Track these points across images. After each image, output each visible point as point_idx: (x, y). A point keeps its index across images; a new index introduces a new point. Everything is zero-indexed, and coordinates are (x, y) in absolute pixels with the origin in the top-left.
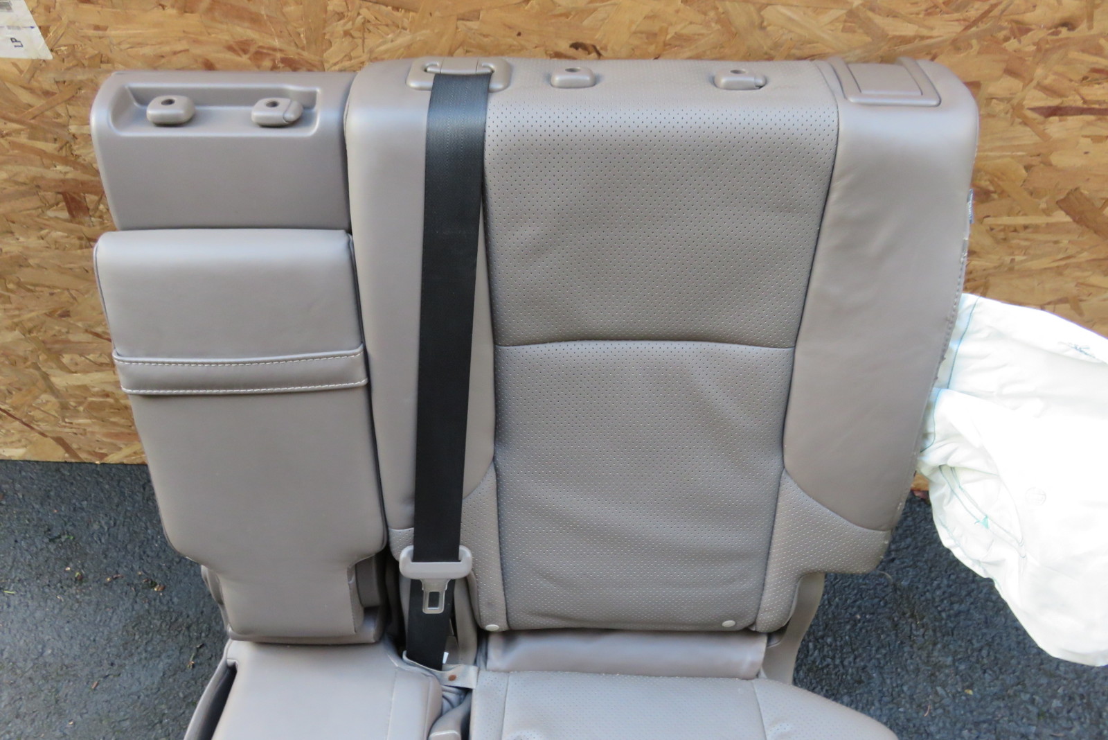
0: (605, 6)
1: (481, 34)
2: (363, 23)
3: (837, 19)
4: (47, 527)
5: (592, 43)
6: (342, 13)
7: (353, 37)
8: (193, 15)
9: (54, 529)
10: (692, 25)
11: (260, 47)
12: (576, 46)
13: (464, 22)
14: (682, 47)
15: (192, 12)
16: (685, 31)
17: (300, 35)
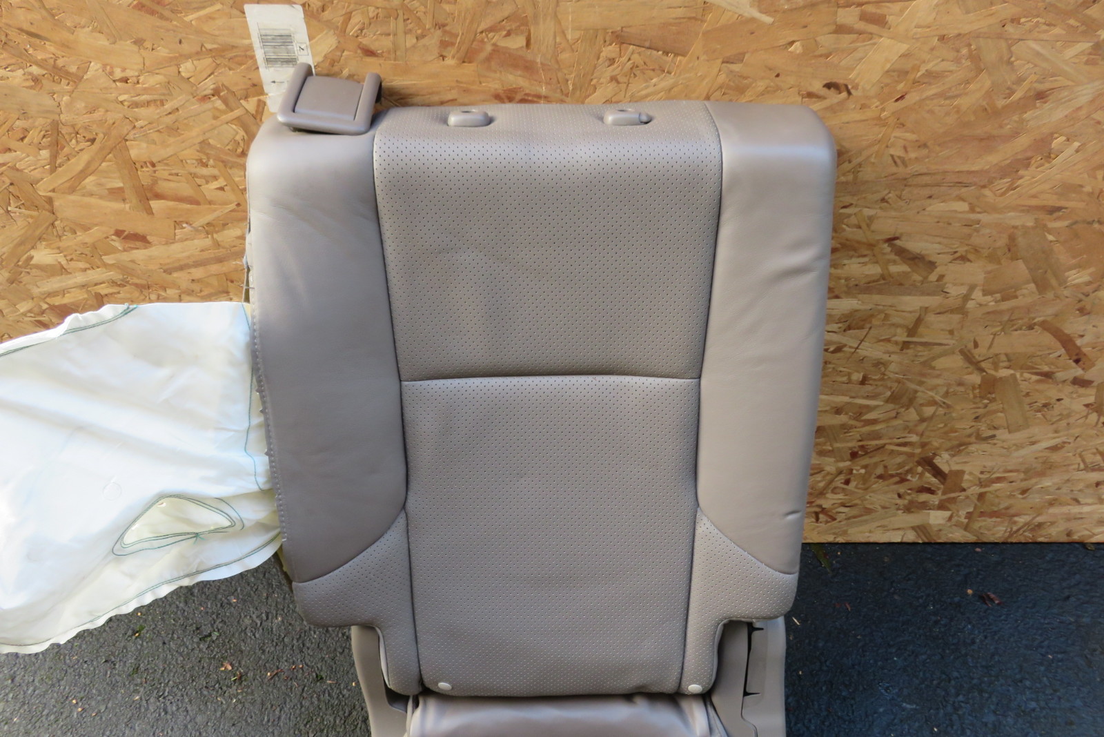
0: (865, 46)
1: (741, 76)
2: (631, 69)
3: (1082, 53)
4: (194, 625)
5: (845, 82)
6: (613, 59)
7: (618, 82)
8: (470, 64)
9: (203, 627)
10: (944, 62)
11: (526, 94)
12: (828, 86)
13: (728, 65)
14: (930, 84)
15: (470, 62)
16: (937, 69)
17: (567, 81)
